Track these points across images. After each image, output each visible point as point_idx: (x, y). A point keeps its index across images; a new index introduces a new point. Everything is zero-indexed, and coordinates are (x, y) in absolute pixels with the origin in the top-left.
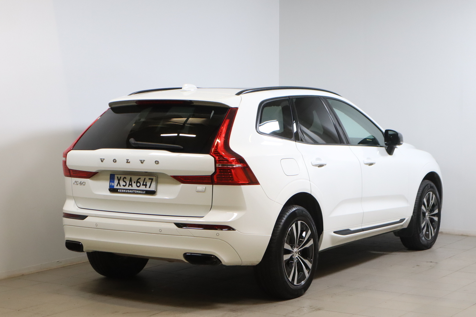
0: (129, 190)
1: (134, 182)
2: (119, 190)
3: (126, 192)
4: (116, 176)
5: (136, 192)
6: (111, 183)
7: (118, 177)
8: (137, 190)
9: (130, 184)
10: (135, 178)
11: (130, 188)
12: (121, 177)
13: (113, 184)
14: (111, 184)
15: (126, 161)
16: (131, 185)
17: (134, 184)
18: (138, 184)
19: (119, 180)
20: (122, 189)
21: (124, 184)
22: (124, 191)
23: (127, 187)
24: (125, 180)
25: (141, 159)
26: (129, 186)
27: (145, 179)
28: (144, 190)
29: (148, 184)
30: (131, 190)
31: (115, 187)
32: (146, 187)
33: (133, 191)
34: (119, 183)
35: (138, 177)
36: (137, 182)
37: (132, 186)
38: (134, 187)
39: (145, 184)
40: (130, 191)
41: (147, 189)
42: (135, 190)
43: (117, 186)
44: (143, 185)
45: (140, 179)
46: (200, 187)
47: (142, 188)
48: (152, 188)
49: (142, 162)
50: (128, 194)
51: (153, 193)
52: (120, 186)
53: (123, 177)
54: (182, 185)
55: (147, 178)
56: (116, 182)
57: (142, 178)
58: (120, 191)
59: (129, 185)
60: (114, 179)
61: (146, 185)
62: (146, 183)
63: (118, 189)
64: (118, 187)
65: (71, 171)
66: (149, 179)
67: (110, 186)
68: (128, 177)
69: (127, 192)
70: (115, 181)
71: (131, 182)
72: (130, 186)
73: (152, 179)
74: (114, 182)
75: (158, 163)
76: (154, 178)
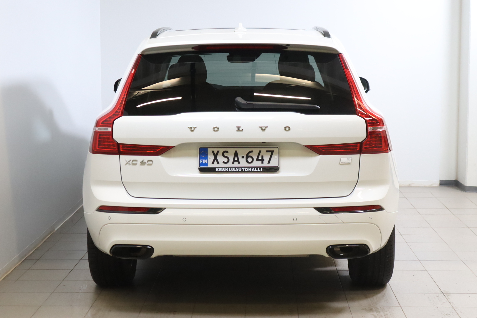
0: (235, 168)
1: (243, 157)
2: (217, 170)
3: (229, 171)
4: (210, 151)
5: (246, 170)
6: (201, 160)
7: (213, 152)
8: (248, 168)
9: (236, 159)
10: (242, 152)
11: (236, 164)
12: (218, 152)
13: (205, 161)
14: (201, 162)
15: (237, 129)
16: (238, 161)
17: (243, 159)
18: (250, 160)
19: (215, 156)
20: (222, 168)
21: (226, 160)
22: (227, 170)
23: (230, 164)
24: (225, 154)
25: (261, 126)
26: (233, 163)
27: (260, 152)
28: (260, 168)
29: (266, 159)
30: (238, 168)
31: (210, 165)
32: (262, 163)
33: (242, 170)
34: (215, 159)
35: (248, 150)
36: (247, 156)
37: (239, 163)
38: (243, 163)
39: (260, 158)
40: (237, 170)
41: (265, 164)
42: (245, 167)
43: (213, 163)
44: (258, 160)
45: (252, 152)
46: (345, 158)
47: (258, 164)
48: (273, 164)
49: (263, 129)
50: (234, 173)
51: (275, 170)
52: (218, 163)
53: (221, 150)
54: (320, 157)
55: (264, 150)
56: (211, 158)
57: (256, 151)
58: (219, 170)
59: (234, 161)
60: (207, 155)
61: (262, 160)
62: (262, 157)
63: (214, 168)
64: (215, 165)
65: (121, 146)
66: (267, 151)
67: (200, 164)
68: (232, 151)
69: (232, 171)
70: (209, 157)
71: (236, 157)
72: (236, 163)
73: (272, 152)
74: (206, 158)
75: (289, 129)
76: (275, 150)
